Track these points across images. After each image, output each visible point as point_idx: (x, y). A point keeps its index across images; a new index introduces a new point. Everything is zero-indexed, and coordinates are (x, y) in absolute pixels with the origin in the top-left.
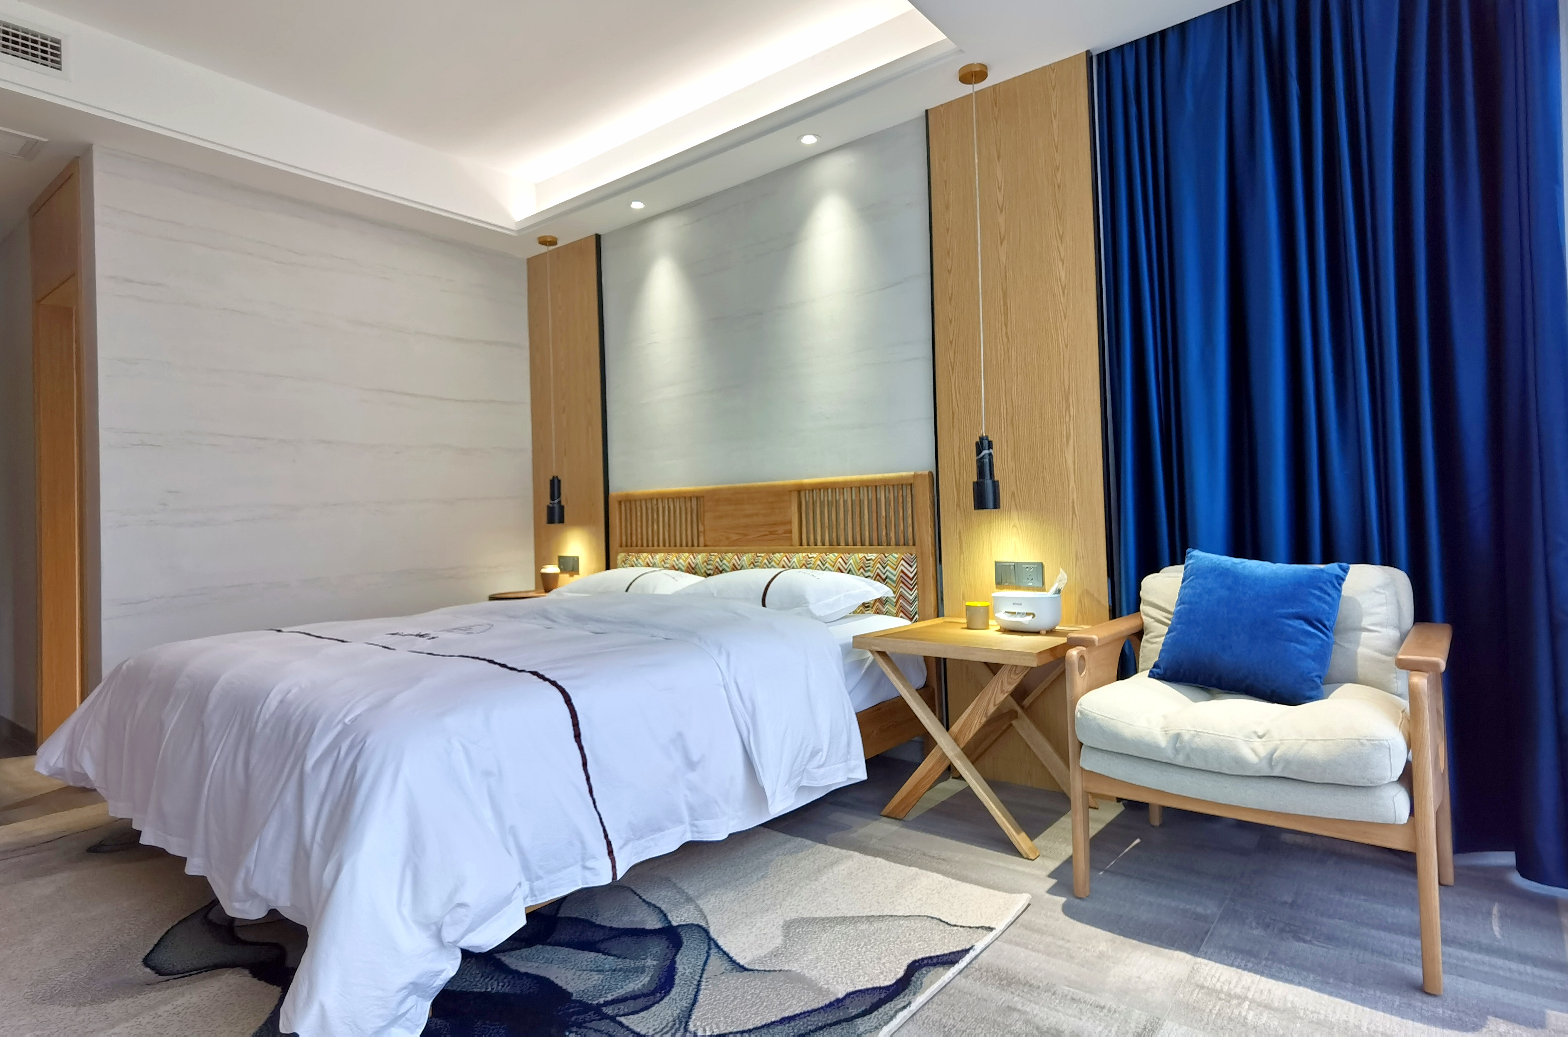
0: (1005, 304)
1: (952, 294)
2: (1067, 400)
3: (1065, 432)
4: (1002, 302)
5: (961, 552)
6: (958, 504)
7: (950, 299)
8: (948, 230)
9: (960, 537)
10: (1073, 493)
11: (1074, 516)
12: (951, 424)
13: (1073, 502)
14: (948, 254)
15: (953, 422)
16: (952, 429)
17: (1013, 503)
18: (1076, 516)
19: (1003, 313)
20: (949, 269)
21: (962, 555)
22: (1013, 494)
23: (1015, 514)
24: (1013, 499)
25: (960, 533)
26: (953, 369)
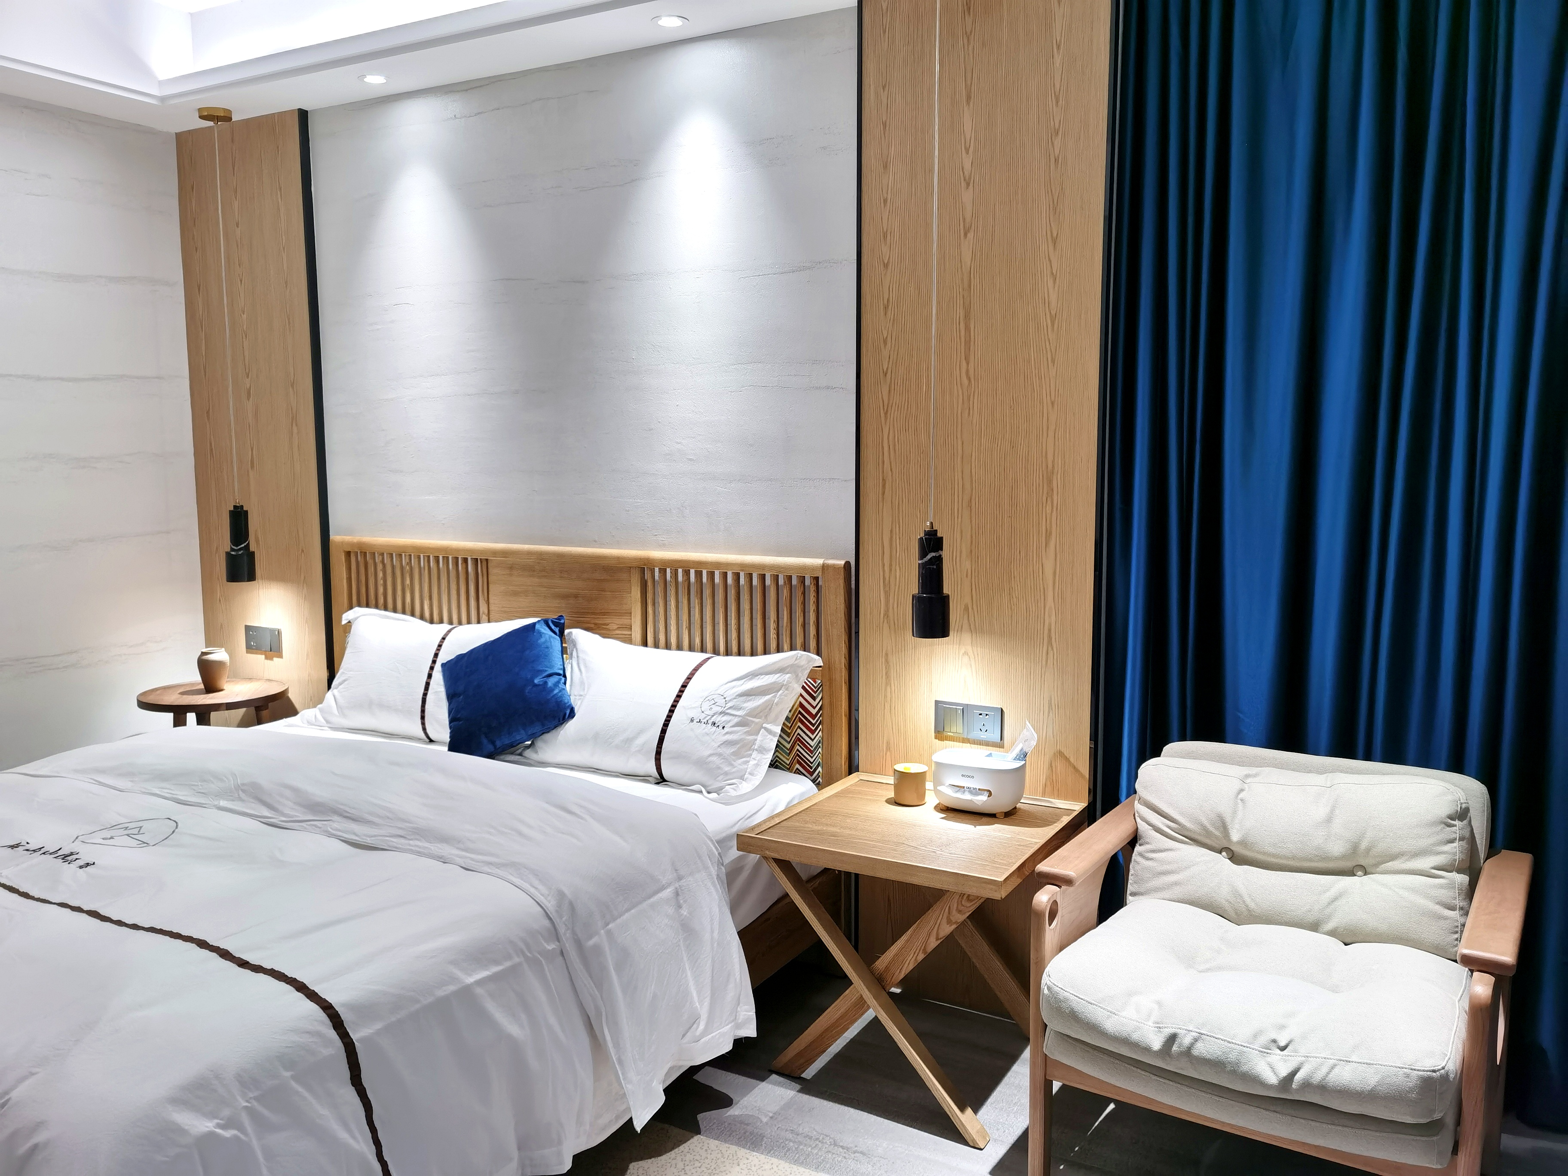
0: (967, 328)
1: (888, 300)
2: (1050, 482)
3: (1044, 528)
4: (962, 325)
5: (888, 683)
6: (886, 615)
7: (886, 308)
8: (885, 201)
9: (887, 661)
10: (1050, 616)
11: (1050, 648)
12: (880, 496)
13: (1050, 630)
14: (885, 237)
15: (883, 493)
16: (881, 504)
17: (966, 621)
18: (1052, 649)
19: (963, 339)
20: (886, 262)
21: (889, 688)
22: (966, 609)
23: (967, 637)
24: (966, 616)
25: (887, 655)
26: (886, 414)
